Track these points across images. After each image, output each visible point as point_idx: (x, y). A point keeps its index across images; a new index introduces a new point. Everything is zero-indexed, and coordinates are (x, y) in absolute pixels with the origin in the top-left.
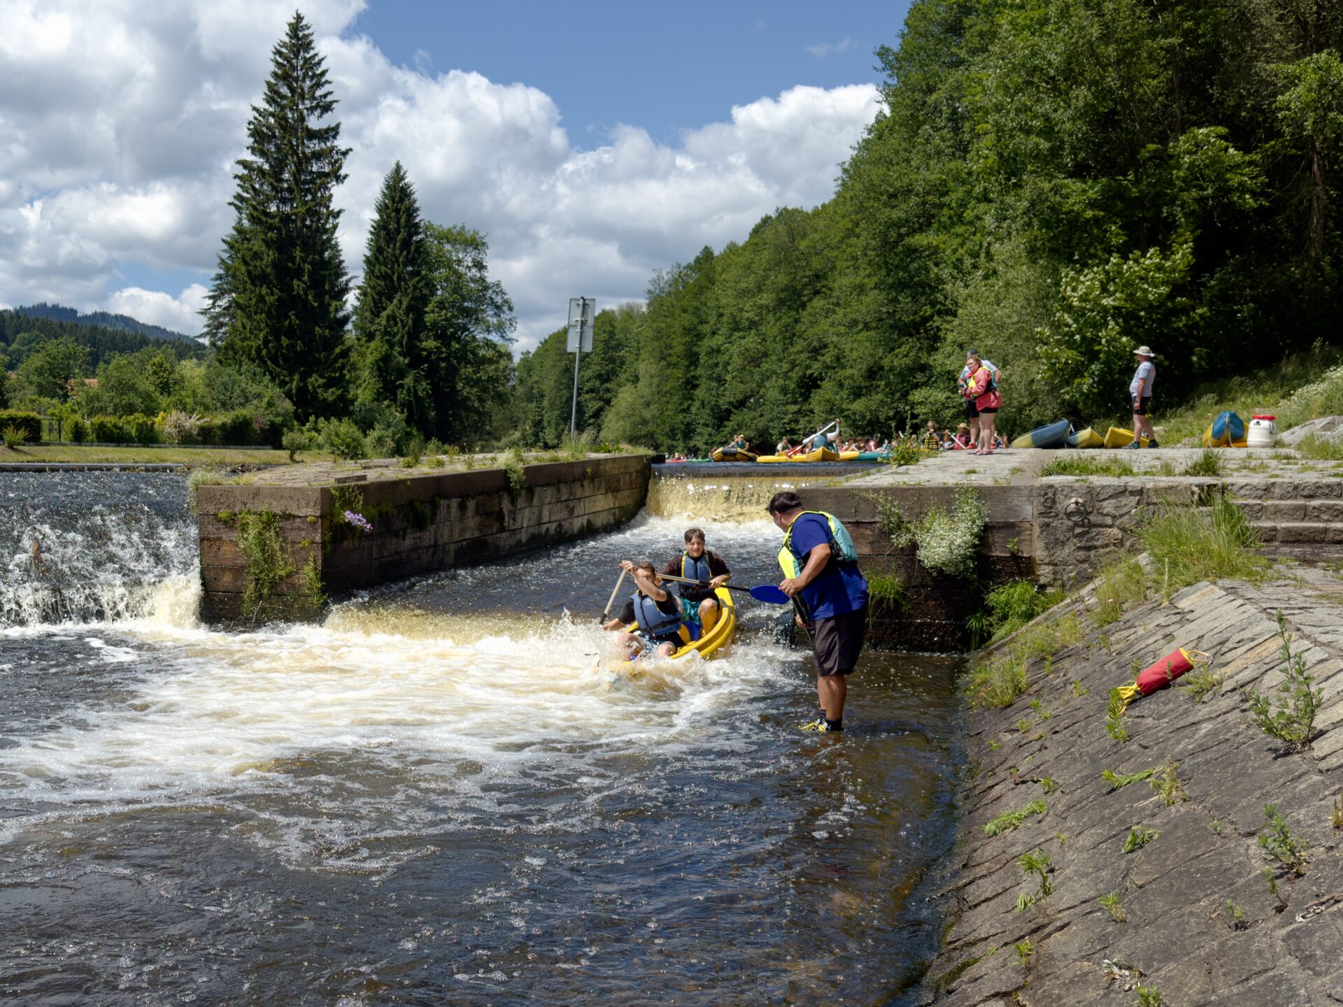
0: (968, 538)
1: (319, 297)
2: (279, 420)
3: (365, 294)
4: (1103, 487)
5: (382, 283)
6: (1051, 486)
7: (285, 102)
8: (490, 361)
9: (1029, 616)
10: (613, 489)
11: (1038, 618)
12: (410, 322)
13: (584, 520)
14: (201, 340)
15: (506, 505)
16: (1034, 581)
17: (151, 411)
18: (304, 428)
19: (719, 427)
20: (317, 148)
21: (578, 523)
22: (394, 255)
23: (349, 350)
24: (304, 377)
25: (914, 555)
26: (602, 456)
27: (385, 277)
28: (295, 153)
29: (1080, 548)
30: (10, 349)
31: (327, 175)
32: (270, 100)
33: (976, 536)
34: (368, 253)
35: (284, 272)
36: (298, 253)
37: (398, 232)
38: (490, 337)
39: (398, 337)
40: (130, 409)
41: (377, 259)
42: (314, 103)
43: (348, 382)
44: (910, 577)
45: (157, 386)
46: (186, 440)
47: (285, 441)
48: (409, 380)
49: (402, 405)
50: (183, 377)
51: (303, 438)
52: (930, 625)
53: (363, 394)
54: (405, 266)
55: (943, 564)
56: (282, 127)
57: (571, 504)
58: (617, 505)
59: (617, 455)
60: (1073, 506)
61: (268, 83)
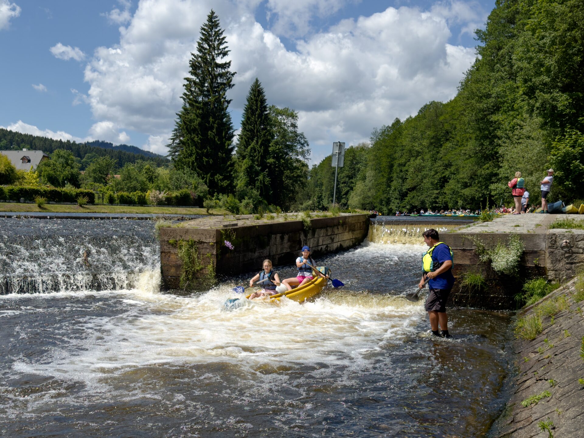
0: (515, 257)
1: (220, 139)
2: (202, 194)
3: (242, 138)
4: (579, 235)
5: (250, 133)
6: (554, 234)
7: (206, 51)
8: (298, 169)
9: (543, 294)
10: (352, 229)
11: (547, 296)
12: (262, 151)
13: (339, 244)
14: (168, 158)
15: (302, 237)
16: (545, 279)
17: (144, 190)
18: (214, 198)
19: (402, 200)
20: (221, 72)
21: (335, 246)
22: (255, 121)
23: (234, 163)
24: (213, 175)
25: (490, 265)
26: (347, 214)
27: (251, 131)
28: (210, 74)
29: (567, 263)
30: (82, 161)
31: (224, 84)
32: (200, 51)
33: (519, 257)
34: (243, 119)
35: (204, 128)
36: (211, 119)
37: (257, 110)
38: (298, 158)
39: (256, 158)
40: (135, 189)
41: (247, 122)
42: (220, 51)
43: (234, 178)
44: (488, 275)
45: (147, 178)
46: (160, 203)
47: (204, 204)
48: (261, 177)
49: (258, 188)
50: (159, 174)
51: (213, 203)
52: (498, 297)
53: (240, 183)
54: (260, 126)
55: (504, 269)
56: (204, 62)
57: (333, 237)
58: (354, 237)
59: (354, 214)
60: (564, 243)
61: (199, 43)
